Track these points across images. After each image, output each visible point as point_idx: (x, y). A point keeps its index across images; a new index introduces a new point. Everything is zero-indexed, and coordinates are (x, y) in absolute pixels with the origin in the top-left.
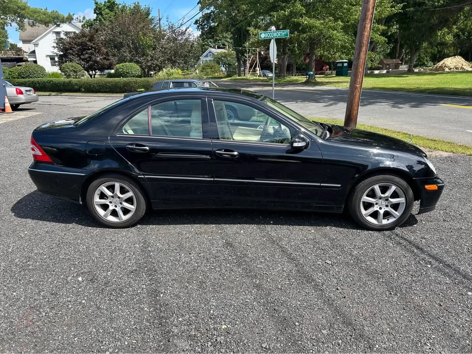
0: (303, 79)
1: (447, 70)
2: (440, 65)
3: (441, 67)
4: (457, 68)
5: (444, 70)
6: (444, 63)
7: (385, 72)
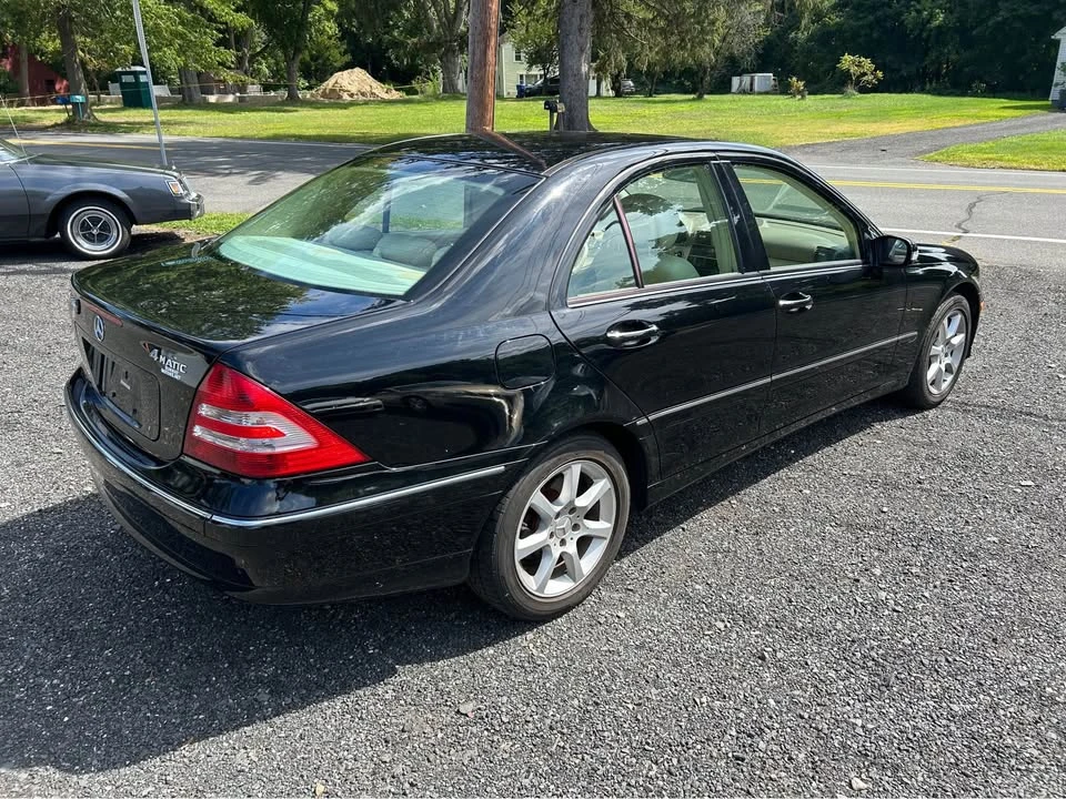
0: (54, 114)
1: (346, 97)
2: (330, 87)
3: (332, 91)
4: (363, 94)
5: (340, 97)
6: (336, 82)
7: (230, 98)
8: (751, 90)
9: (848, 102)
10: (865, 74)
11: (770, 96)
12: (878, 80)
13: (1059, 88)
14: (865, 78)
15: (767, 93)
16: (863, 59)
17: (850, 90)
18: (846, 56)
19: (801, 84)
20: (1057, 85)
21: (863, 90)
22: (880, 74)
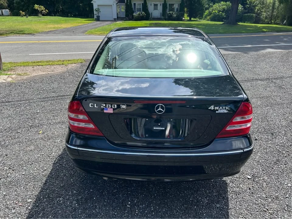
8: (3, 15)
9: (40, 18)
10: (43, 11)
11: (10, 17)
12: (47, 12)
13: (96, 15)
14: (43, 12)
15: (8, 16)
16: (41, 6)
17: (40, 15)
18: (36, 5)
19: (24, 13)
20: (95, 14)
21: (43, 15)
22: (47, 11)
